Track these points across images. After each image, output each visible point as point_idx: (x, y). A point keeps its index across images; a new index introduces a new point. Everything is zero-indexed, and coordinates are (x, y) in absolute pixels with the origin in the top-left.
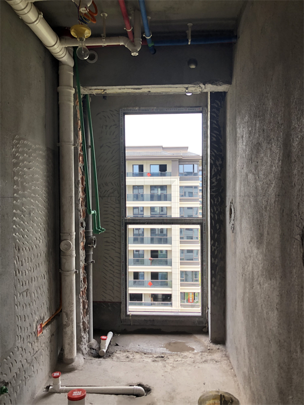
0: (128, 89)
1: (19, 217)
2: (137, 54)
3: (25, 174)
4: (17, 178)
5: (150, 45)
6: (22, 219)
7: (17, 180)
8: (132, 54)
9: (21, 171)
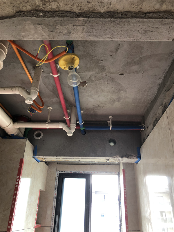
0: (63, 158)
2: (72, 135)
5: (82, 129)
8: (68, 135)
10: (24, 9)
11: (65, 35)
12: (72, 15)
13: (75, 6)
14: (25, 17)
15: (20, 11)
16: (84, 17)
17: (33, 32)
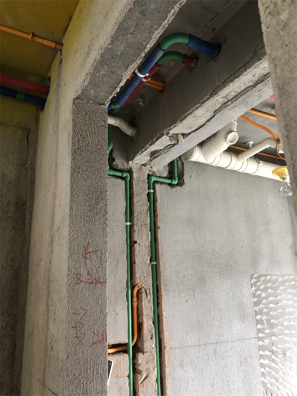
1: (269, 358)
3: (271, 311)
4: (260, 317)
6: (273, 361)
7: (261, 319)
9: (265, 308)
10: (217, 108)
11: (258, 99)
12: (250, 88)
13: (247, 84)
14: (221, 111)
15: (216, 111)
16: (260, 83)
17: (234, 113)
